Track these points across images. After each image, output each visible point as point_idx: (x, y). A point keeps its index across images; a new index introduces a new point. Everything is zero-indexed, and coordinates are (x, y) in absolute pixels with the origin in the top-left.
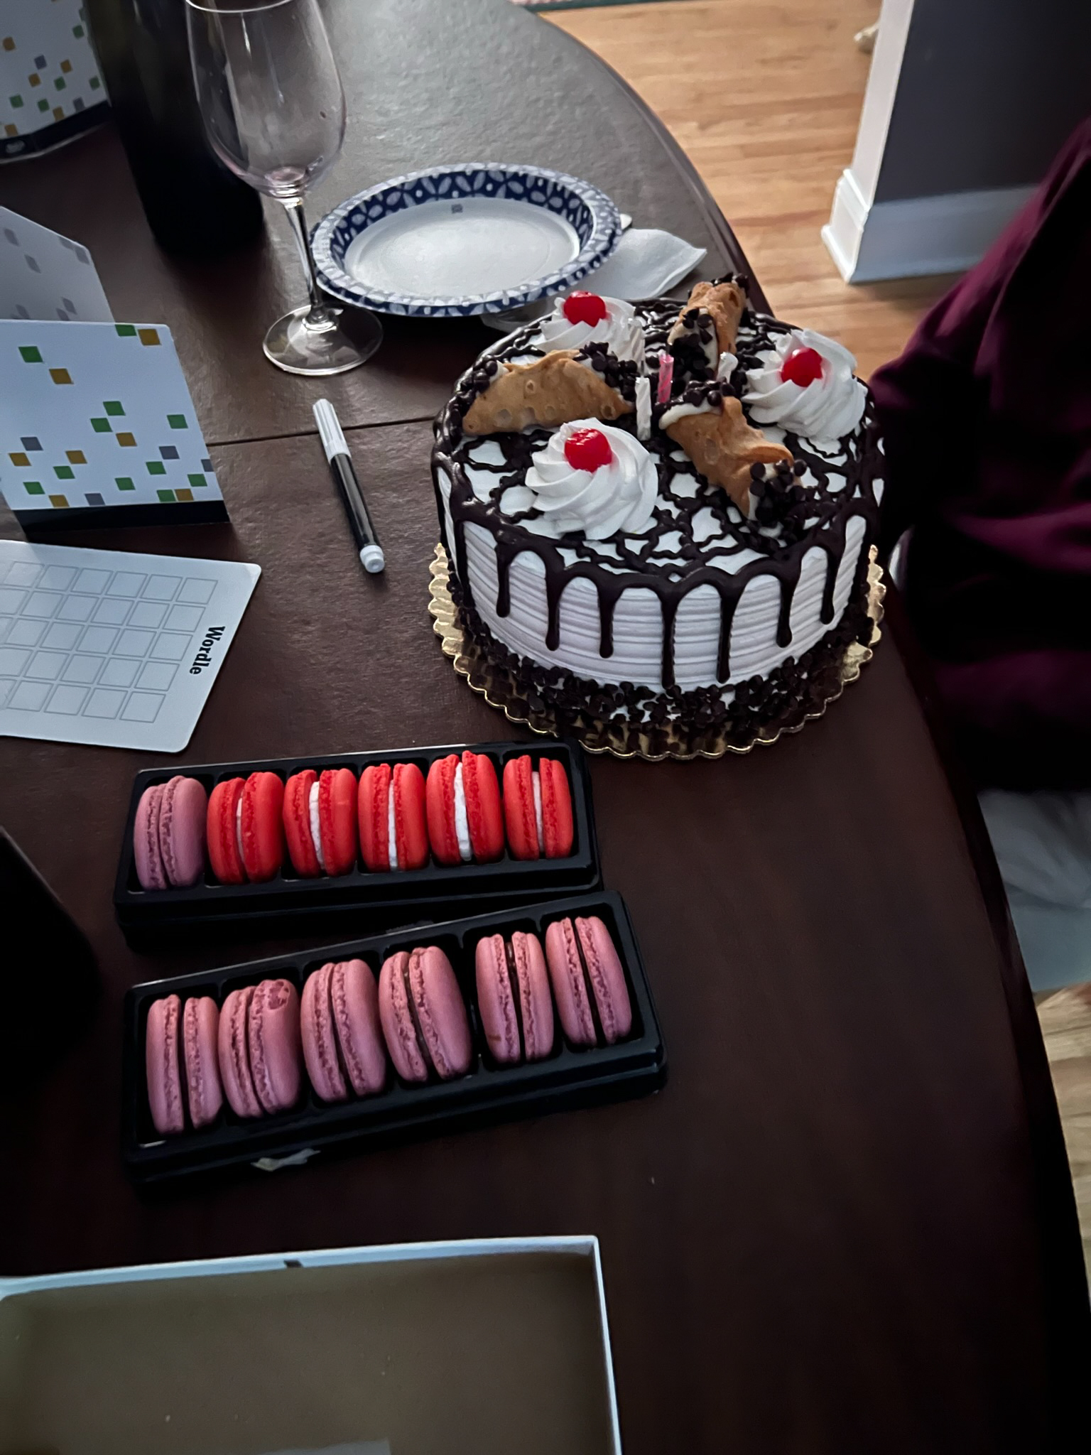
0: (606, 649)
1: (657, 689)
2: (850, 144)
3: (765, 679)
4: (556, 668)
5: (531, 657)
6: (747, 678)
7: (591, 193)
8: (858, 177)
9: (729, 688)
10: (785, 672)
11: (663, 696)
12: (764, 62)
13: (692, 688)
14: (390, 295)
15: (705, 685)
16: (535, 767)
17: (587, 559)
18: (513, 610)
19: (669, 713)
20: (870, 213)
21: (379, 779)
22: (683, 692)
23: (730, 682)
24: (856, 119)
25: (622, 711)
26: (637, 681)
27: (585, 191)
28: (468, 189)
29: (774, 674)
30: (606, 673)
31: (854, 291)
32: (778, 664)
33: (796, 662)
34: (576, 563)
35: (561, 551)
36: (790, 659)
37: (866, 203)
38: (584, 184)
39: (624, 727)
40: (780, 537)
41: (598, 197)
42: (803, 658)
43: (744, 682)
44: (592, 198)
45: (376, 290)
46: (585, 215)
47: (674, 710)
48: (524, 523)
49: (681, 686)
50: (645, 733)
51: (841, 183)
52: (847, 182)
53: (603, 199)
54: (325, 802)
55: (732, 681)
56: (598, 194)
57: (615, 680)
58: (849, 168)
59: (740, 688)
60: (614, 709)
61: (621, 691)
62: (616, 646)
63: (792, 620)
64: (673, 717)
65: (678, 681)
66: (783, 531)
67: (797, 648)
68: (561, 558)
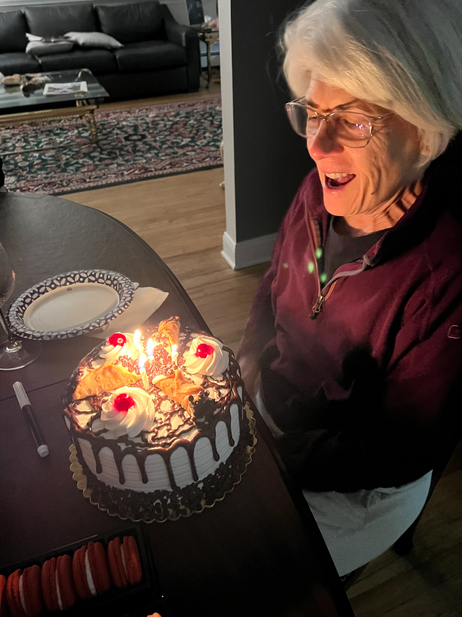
0: (145, 480)
1: (170, 490)
2: (224, 222)
3: (213, 474)
4: (126, 490)
5: (115, 486)
6: (206, 476)
7: (121, 278)
8: (229, 234)
9: (200, 482)
10: (222, 469)
11: (173, 492)
12: (189, 197)
13: (184, 486)
14: (42, 333)
15: (190, 484)
16: (121, 542)
17: (130, 446)
18: (103, 470)
19: (178, 498)
20: (236, 246)
21: (50, 569)
22: (181, 488)
23: (199, 480)
24: (224, 213)
25: (158, 501)
26: (161, 489)
27: (119, 277)
28: (73, 281)
29: (217, 471)
30: (148, 489)
31: (237, 273)
32: (218, 467)
33: (225, 463)
34: (126, 449)
35: (119, 444)
36: (222, 463)
37: (234, 243)
38: (118, 275)
39: (161, 507)
40: (205, 421)
41: (124, 279)
42: (227, 461)
43: (205, 478)
44: (122, 280)
45: (37, 331)
46: (120, 287)
47: (180, 496)
48: (103, 435)
49: (180, 486)
50: (170, 507)
51: (224, 236)
52: (226, 237)
53: (127, 280)
54: (25, 586)
55: (201, 478)
56: (124, 278)
57: (152, 491)
58: (225, 231)
59: (204, 481)
60: (155, 501)
61: (155, 494)
62: (149, 478)
63: (218, 450)
64: (180, 499)
65: (178, 485)
66: (206, 418)
67: (223, 459)
68: (120, 447)
